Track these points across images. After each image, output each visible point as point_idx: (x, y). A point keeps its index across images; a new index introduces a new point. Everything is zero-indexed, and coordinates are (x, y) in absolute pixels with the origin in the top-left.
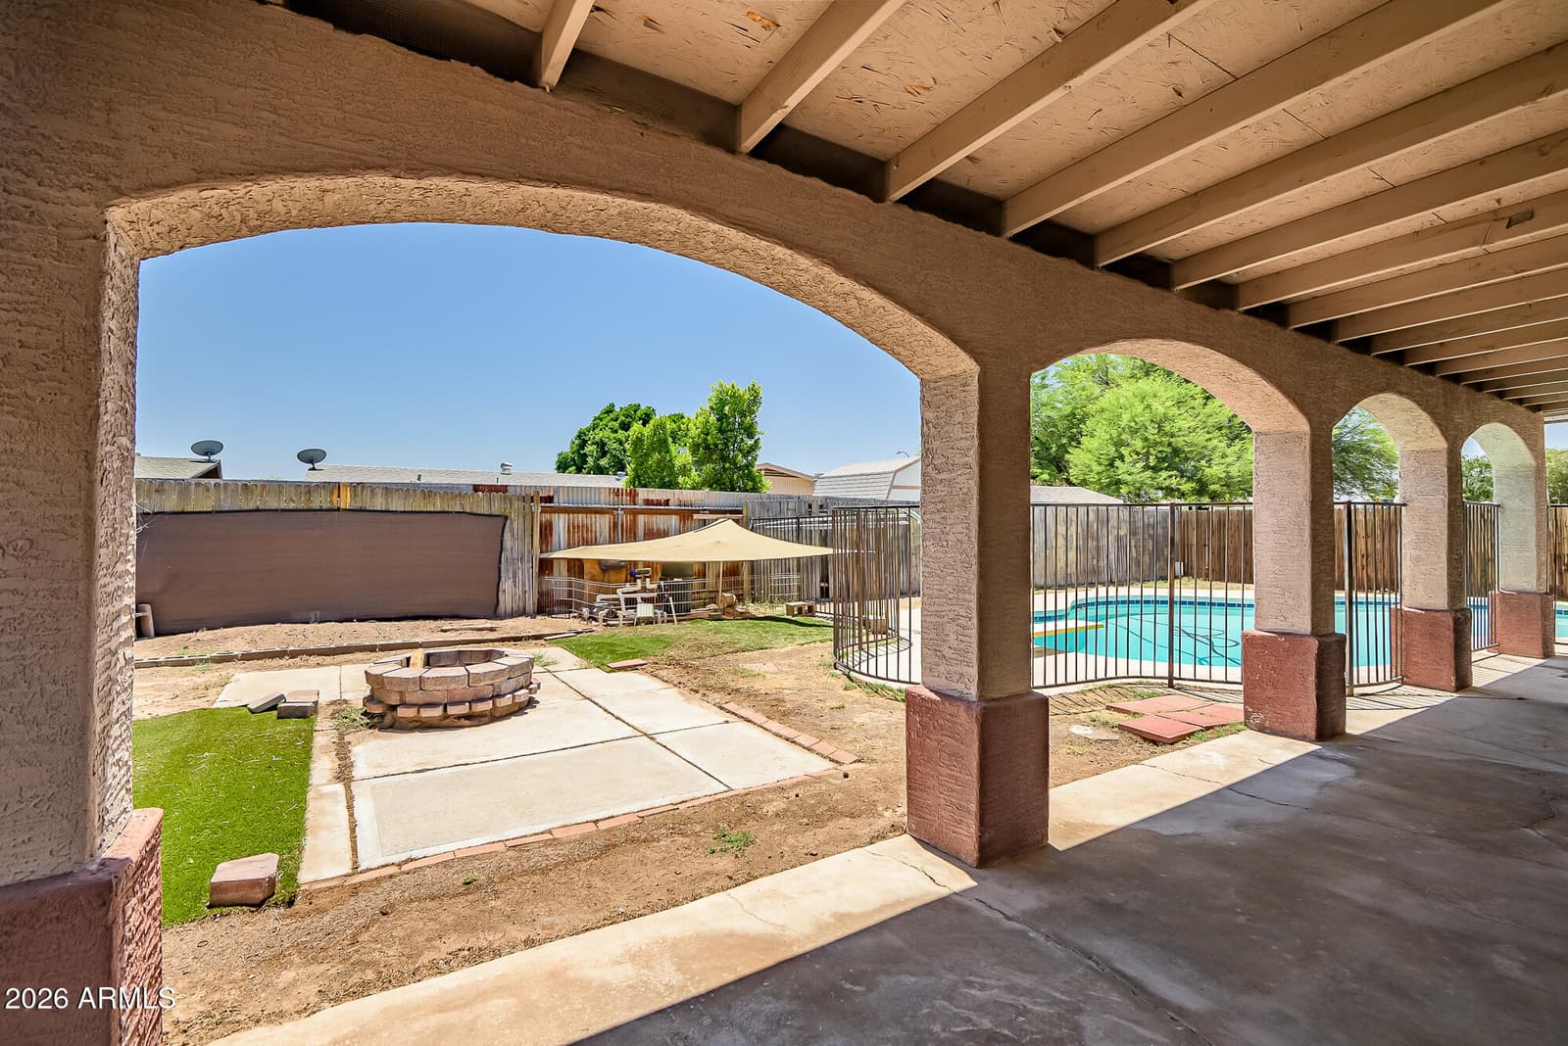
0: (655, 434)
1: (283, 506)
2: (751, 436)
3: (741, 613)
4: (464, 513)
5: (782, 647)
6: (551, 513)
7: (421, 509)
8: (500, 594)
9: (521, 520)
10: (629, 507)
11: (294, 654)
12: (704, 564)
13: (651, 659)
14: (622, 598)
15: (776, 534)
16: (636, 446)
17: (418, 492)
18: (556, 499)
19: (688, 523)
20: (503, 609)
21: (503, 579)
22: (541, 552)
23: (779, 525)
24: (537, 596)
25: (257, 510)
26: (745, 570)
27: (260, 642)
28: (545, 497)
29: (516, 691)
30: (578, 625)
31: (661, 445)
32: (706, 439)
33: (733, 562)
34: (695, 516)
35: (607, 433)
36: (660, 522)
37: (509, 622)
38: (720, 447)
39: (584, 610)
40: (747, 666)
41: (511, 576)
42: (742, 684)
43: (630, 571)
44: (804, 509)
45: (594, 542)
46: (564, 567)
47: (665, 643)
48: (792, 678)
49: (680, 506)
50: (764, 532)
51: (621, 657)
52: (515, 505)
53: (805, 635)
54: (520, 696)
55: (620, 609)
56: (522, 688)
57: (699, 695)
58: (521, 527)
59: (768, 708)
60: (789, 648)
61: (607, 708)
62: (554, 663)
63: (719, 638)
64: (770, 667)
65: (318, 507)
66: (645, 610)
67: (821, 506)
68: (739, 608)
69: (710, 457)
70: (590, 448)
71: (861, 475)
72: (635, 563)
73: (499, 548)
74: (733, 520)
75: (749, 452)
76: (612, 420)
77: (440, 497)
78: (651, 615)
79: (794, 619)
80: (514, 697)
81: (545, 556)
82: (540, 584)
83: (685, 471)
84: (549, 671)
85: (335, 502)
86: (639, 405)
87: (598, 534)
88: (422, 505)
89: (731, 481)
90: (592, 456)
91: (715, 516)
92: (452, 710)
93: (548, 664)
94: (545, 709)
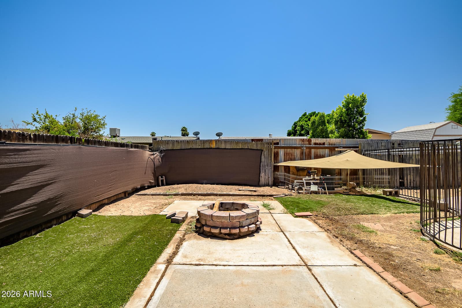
0: (320, 119)
1: (197, 147)
2: (361, 116)
3: (359, 192)
4: (248, 149)
5: (384, 214)
6: (278, 148)
7: (235, 148)
8: (260, 177)
9: (267, 151)
10: (308, 146)
11: (194, 195)
12: (341, 169)
13: (315, 213)
14: (305, 182)
15: (376, 157)
16: (313, 124)
17: (234, 142)
18: (280, 143)
19: (333, 152)
20: (261, 183)
21: (261, 172)
22: (275, 163)
23: (377, 153)
24: (273, 179)
25: (191, 149)
26: (360, 173)
27: (188, 189)
28: (276, 143)
29: (250, 225)
30: (286, 192)
31: (323, 123)
32: (341, 119)
33: (354, 169)
34: (336, 149)
35: (304, 122)
36: (321, 152)
37: (262, 189)
38: (347, 121)
39: (290, 186)
40: (366, 224)
41: (264, 171)
42: (363, 236)
43: (308, 171)
44: (390, 146)
45: (294, 160)
46: (283, 169)
47: (322, 204)
48: (394, 236)
49: (329, 145)
50: (369, 156)
51: (302, 210)
52: (266, 145)
53: (396, 208)
54: (251, 228)
55: (304, 187)
56: (253, 224)
57: (338, 240)
58: (267, 154)
59: (382, 260)
60: (389, 214)
61: (290, 240)
62: (273, 209)
63: (349, 205)
64: (378, 226)
65: (206, 148)
66: (314, 188)
67: (399, 144)
68: (358, 189)
69: (343, 125)
70: (298, 128)
71: (416, 131)
72: (311, 168)
73: (260, 161)
74: (354, 151)
75: (361, 123)
76: (306, 118)
77: (241, 144)
78: (317, 190)
79: (387, 197)
80: (248, 228)
81: (276, 164)
82: (274, 175)
83: (332, 132)
84: (270, 213)
85: (211, 146)
86: (315, 112)
87: (296, 157)
88: (236, 146)
89: (353, 134)
90: (299, 130)
91: (346, 149)
92: (223, 231)
93: (271, 209)
94: (262, 234)
